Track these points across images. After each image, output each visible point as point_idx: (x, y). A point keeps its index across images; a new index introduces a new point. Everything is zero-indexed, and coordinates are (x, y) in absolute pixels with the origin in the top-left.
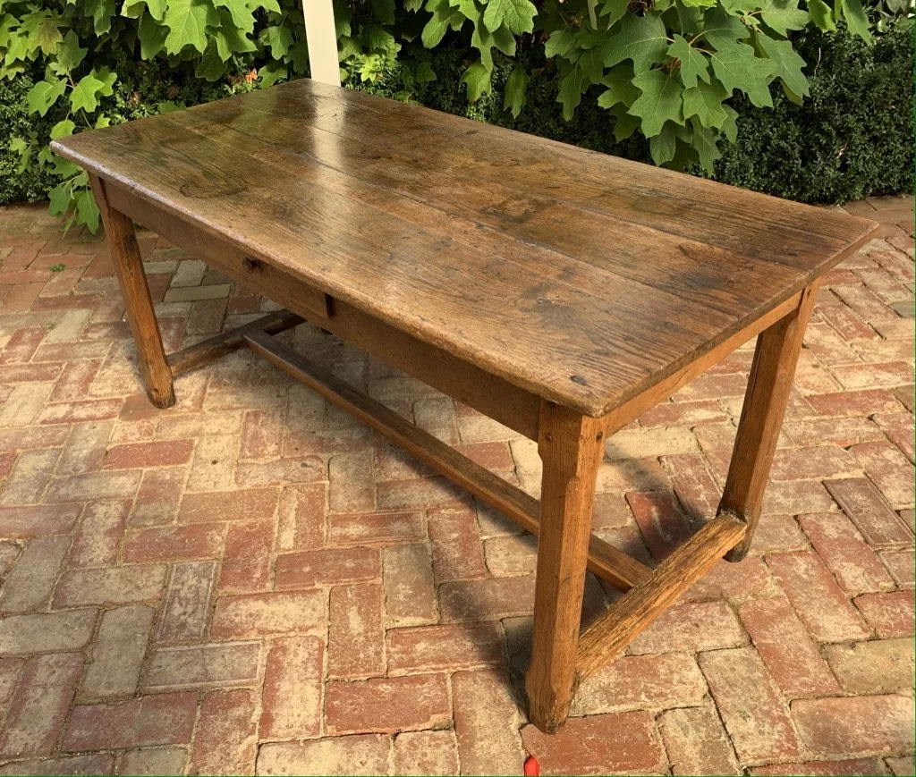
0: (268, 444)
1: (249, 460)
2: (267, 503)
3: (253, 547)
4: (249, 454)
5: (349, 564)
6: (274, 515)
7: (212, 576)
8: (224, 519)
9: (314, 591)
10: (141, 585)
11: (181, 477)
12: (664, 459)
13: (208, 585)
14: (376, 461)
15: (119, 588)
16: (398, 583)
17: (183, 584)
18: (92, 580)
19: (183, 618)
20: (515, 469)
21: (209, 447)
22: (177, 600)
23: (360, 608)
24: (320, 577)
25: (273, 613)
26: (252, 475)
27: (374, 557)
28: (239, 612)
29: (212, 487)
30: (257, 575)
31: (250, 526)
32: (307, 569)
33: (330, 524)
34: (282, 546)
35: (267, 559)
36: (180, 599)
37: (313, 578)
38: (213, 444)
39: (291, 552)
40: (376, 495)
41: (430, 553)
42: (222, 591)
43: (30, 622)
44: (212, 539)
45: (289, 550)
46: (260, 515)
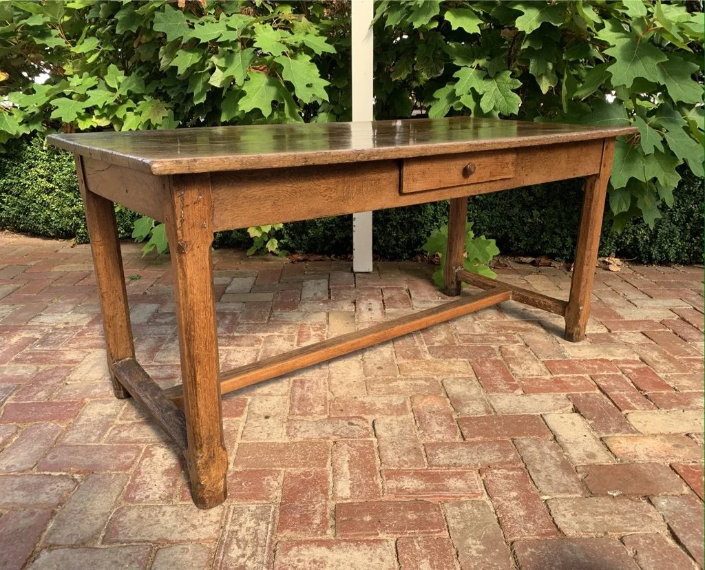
0: (315, 405)
1: (299, 417)
2: (319, 454)
3: (309, 493)
4: (298, 412)
5: (411, 516)
6: (327, 466)
7: (270, 520)
8: (279, 466)
9: (380, 541)
10: (197, 524)
11: (236, 428)
12: (693, 436)
13: (267, 528)
14: (418, 425)
15: (175, 526)
16: (466, 538)
17: (240, 525)
18: (146, 516)
19: (242, 560)
20: (555, 437)
21: (262, 405)
22: (234, 541)
23: (431, 561)
24: (384, 528)
25: (338, 561)
26: (302, 429)
27: (435, 510)
28: (302, 558)
29: (265, 438)
30: (317, 521)
31: (306, 474)
32: (368, 518)
33: (384, 476)
34: (339, 495)
35: (325, 506)
36: (238, 541)
37: (376, 527)
38: (265, 402)
39: (349, 501)
40: (424, 453)
41: (492, 510)
42: (282, 536)
43: (77, 555)
44: (268, 484)
45: (345, 499)
46: (314, 465)
